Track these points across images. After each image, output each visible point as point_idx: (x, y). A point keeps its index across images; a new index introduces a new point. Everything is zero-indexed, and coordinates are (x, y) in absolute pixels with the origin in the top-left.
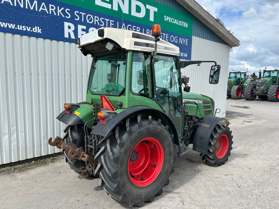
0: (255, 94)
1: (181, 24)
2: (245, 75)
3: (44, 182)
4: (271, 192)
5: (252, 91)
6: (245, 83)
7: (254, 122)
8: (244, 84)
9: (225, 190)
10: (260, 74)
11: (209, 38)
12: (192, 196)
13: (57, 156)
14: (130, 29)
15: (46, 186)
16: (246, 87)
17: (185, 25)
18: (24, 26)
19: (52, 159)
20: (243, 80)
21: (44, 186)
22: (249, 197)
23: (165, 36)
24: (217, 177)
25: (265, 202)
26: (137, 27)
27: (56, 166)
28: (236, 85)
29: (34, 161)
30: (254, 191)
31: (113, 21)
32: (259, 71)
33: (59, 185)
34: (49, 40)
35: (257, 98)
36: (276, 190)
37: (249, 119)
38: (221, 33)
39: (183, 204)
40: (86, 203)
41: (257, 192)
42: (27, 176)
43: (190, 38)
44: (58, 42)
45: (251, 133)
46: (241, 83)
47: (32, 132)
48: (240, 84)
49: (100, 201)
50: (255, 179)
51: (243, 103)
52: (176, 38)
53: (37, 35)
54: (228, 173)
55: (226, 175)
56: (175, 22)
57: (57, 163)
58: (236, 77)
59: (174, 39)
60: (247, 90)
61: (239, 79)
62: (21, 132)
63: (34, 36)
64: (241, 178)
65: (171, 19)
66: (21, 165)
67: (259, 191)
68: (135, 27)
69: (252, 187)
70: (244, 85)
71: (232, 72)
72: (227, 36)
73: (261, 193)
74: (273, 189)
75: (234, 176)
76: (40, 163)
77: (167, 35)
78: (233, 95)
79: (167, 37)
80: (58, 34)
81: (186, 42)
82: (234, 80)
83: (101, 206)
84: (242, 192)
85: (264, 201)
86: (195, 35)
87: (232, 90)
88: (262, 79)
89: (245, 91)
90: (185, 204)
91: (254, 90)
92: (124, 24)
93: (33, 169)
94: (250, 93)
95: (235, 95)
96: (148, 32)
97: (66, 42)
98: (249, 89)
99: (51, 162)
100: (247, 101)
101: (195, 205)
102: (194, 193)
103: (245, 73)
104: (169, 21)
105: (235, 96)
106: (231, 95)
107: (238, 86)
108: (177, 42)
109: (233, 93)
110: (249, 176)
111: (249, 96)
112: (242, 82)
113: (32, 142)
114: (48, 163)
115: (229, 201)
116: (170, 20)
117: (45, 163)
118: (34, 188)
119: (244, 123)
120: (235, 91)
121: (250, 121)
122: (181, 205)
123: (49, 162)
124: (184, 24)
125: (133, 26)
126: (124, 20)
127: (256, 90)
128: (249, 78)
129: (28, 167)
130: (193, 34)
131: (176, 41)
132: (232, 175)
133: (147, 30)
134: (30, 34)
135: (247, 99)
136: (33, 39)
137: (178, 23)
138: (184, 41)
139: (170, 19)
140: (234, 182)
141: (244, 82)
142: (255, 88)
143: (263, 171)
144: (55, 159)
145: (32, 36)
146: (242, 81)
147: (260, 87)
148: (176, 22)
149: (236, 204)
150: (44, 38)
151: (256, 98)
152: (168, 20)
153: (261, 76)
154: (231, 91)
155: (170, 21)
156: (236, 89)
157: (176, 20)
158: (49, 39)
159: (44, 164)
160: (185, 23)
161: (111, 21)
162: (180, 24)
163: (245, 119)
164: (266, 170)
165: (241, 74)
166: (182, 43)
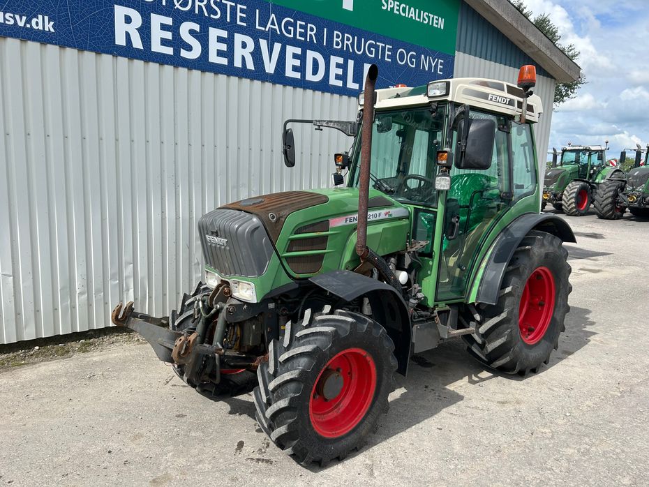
0: (621, 205)
1: (427, 19)
2: (600, 158)
3: (45, 400)
4: (611, 455)
5: (616, 196)
6: (600, 176)
7: (606, 271)
8: (596, 179)
9: (489, 443)
10: (639, 154)
11: (501, 59)
12: (400, 454)
13: (98, 337)
14: (289, 28)
15: (48, 409)
16: (600, 185)
17: (437, 24)
18: (8, 12)
19: (84, 345)
20: (595, 168)
21: (41, 410)
22: (550, 463)
23: (383, 49)
24: (477, 408)
25: (588, 481)
26: (309, 25)
27: (88, 362)
28: (576, 180)
29: (37, 348)
30: (564, 449)
31: (245, 7)
32: (637, 148)
33: (79, 407)
34: (75, 51)
35: (628, 213)
36: (625, 449)
37: (597, 265)
38: (532, 46)
39: (371, 474)
40: (126, 457)
41: (572, 451)
42: (12, 383)
43: (449, 56)
44: (98, 56)
45: (592, 299)
46: (591, 176)
47: (31, 277)
48: (587, 180)
49: (163, 456)
50: (575, 417)
51: (590, 225)
52: (412, 55)
53: (42, 38)
54: (510, 396)
55: (503, 403)
56: (410, 15)
57: (94, 354)
58: (577, 161)
59: (407, 58)
60: (603, 192)
61: (585, 166)
62: (5, 275)
63: (34, 40)
64: (540, 413)
65: (399, 6)
66: (6, 355)
67: (579, 450)
68: (304, 23)
69: (564, 437)
70: (597, 181)
71: (568, 148)
72: (548, 53)
73: (583, 454)
74: (616, 447)
75: (523, 407)
76: (53, 352)
77: (387, 46)
78: (569, 206)
79: (387, 52)
80: (98, 35)
81: (439, 66)
82: (572, 169)
83: (162, 467)
84: (534, 449)
85: (585, 477)
86: (462, 48)
87: (565, 192)
88: (643, 167)
89: (597, 197)
90: (376, 473)
91: (620, 194)
92: (273, 15)
93: (31, 367)
94: (610, 200)
95: (573, 205)
96: (338, 36)
97: (119, 58)
98: (607, 190)
99: (80, 350)
100: (601, 220)
101: (402, 478)
102: (407, 445)
103: (602, 151)
104: (395, 12)
105: (572, 208)
106: (561, 205)
107: (582, 183)
108: (414, 66)
109: (566, 200)
110: (562, 406)
111: (606, 209)
112: (593, 174)
113: (32, 301)
114: (72, 354)
115: (492, 472)
116: (396, 8)
117: (65, 353)
118: (16, 414)
119: (582, 274)
120: (574, 195)
121: (597, 268)
122: (364, 477)
123: (74, 351)
124: (435, 21)
125: (299, 22)
126: (273, 5)
127: (624, 194)
128: (611, 165)
129: (22, 360)
130: (457, 47)
131: (412, 63)
132: (518, 402)
133: (335, 32)
134: (26, 35)
135: (602, 217)
136: (33, 46)
137: (419, 17)
138: (433, 65)
139: (397, 5)
140: (519, 421)
141: (596, 173)
142: (622, 188)
143: (602, 397)
144: (90, 344)
145: (30, 39)
146: (592, 172)
147: (636, 188)
148: (413, 15)
149: (508, 480)
150: (63, 45)
151: (625, 215)
152: (392, 9)
153: (640, 160)
154: (562, 195)
155: (398, 10)
156: (576, 190)
157: (412, 9)
158: (75, 47)
159: (62, 355)
160: (436, 17)
161: (239, 6)
162: (424, 19)
163: (586, 264)
164: (611, 395)
165: (590, 155)
166: (427, 69)
